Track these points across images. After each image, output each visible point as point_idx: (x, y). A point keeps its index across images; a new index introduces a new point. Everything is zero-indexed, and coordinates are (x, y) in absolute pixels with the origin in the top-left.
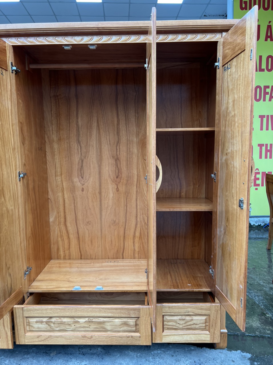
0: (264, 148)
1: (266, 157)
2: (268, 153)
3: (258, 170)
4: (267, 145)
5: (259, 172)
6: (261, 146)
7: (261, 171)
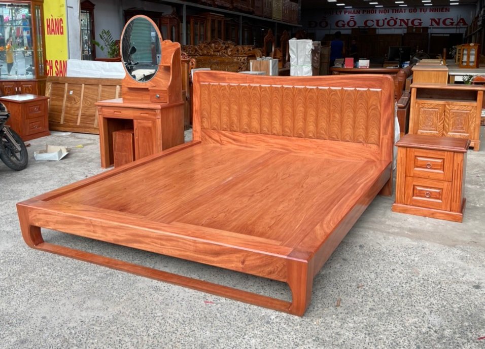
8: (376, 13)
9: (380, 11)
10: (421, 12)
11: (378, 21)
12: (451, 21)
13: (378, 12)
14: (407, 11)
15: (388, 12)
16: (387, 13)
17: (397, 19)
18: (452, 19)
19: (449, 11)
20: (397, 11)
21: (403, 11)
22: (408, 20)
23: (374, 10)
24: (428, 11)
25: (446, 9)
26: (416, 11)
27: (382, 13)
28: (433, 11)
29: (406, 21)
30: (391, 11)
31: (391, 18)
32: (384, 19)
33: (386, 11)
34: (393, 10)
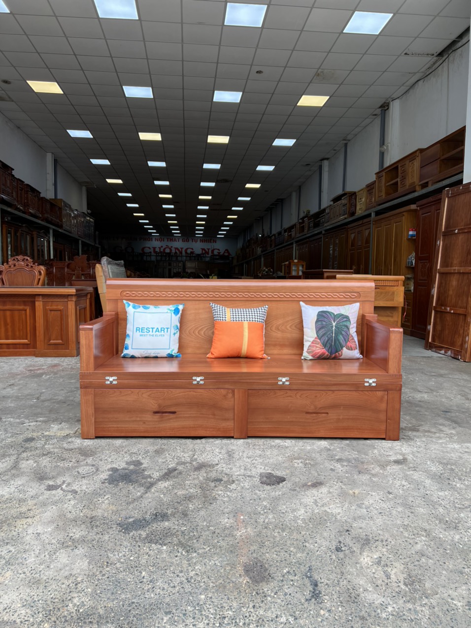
8: (152, 240)
9: (156, 239)
10: (193, 242)
11: (154, 248)
12: (218, 251)
13: (154, 239)
14: (181, 240)
15: (164, 241)
16: (162, 242)
17: (172, 247)
18: (219, 250)
19: (216, 242)
20: (171, 240)
21: (177, 240)
22: (182, 248)
23: (151, 238)
24: (199, 241)
25: (214, 240)
26: (188, 241)
27: (158, 241)
28: (202, 242)
29: (180, 250)
30: (166, 240)
31: (167, 246)
32: (160, 246)
33: (161, 240)
34: (168, 239)
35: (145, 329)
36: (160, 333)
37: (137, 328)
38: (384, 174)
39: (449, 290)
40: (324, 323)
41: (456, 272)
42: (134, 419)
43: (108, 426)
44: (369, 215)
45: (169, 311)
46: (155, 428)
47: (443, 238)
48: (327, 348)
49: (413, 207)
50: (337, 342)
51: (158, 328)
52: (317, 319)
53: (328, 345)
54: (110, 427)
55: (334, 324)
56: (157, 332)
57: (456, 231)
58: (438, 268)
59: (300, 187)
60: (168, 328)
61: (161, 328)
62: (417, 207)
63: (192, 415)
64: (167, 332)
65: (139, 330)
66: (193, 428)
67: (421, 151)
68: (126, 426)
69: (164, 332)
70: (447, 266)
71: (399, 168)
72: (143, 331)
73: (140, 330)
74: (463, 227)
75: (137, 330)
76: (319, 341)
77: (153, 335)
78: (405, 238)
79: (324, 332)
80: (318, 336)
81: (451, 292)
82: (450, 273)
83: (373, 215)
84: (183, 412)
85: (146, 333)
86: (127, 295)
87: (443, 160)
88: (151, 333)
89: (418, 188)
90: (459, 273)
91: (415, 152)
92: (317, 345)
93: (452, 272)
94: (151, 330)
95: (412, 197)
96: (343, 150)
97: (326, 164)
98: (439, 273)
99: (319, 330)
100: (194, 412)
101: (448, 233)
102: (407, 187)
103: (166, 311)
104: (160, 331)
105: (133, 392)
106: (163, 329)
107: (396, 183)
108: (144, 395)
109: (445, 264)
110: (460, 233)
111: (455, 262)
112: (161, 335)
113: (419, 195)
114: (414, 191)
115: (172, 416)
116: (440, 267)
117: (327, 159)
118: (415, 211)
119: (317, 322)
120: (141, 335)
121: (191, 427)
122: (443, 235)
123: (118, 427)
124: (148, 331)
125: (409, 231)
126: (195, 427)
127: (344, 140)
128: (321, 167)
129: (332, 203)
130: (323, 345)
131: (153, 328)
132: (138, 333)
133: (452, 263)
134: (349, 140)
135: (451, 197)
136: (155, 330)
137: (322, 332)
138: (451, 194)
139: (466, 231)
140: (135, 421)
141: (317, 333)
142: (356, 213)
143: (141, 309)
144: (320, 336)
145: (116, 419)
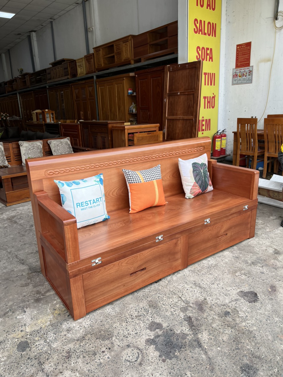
0: (206, 100)
1: (208, 108)
2: (209, 104)
3: (204, 118)
4: (208, 97)
5: (204, 120)
6: (205, 98)
7: (205, 119)
35: (84, 203)
36: (97, 204)
37: (77, 204)
38: (101, 49)
39: (176, 130)
40: (198, 171)
41: (181, 118)
42: (117, 286)
43: (97, 300)
44: (92, 77)
45: (97, 183)
46: (132, 286)
47: (168, 97)
48: (201, 188)
49: (132, 74)
50: (206, 183)
51: (94, 200)
52: (193, 169)
53: (202, 186)
54: (98, 301)
55: (202, 171)
56: (94, 203)
57: (179, 93)
58: (167, 116)
59: (9, 50)
60: (100, 198)
61: (96, 199)
62: (135, 74)
63: (156, 266)
64: (101, 201)
65: (79, 205)
66: (157, 274)
67: (133, 37)
68: (112, 294)
69: (99, 202)
70: (173, 115)
71: (115, 47)
72: (83, 205)
73: (81, 205)
74: (183, 91)
75: (77, 206)
76: (197, 184)
77: (91, 207)
78: (126, 95)
79: (199, 178)
80: (196, 181)
81: (178, 131)
82: (176, 119)
83: (95, 77)
84: (150, 266)
85: (85, 207)
86: (51, 174)
87: (152, 45)
88: (89, 205)
89: (132, 62)
90: (183, 120)
91: (128, 36)
92: (196, 188)
93: (178, 118)
94: (89, 202)
95: (129, 68)
96: (50, 26)
97: (34, 35)
98: (167, 119)
99: (196, 177)
100: (158, 263)
101: (172, 94)
102: (123, 61)
103: (95, 183)
104: (96, 202)
105: (114, 265)
106: (98, 200)
107: (113, 57)
108: (123, 264)
109: (171, 113)
110: (182, 95)
111: (179, 112)
112: (98, 205)
113: (135, 67)
114: (130, 64)
115: (143, 272)
116: (168, 115)
117: (35, 31)
118: (133, 78)
119: (194, 171)
120: (82, 209)
121: (155, 275)
122: (168, 96)
123: (104, 298)
124: (87, 204)
125: (128, 90)
126: (158, 274)
127: (50, 19)
128: (29, 38)
129: (51, 66)
130: (200, 187)
131: (90, 201)
132: (79, 208)
133: (177, 113)
134: (54, 19)
135: (172, 71)
136: (92, 202)
137: (198, 178)
138: (172, 69)
139: (186, 94)
140: (117, 287)
141: (195, 179)
142: (77, 75)
143: (74, 186)
144: (197, 181)
145: (103, 292)
